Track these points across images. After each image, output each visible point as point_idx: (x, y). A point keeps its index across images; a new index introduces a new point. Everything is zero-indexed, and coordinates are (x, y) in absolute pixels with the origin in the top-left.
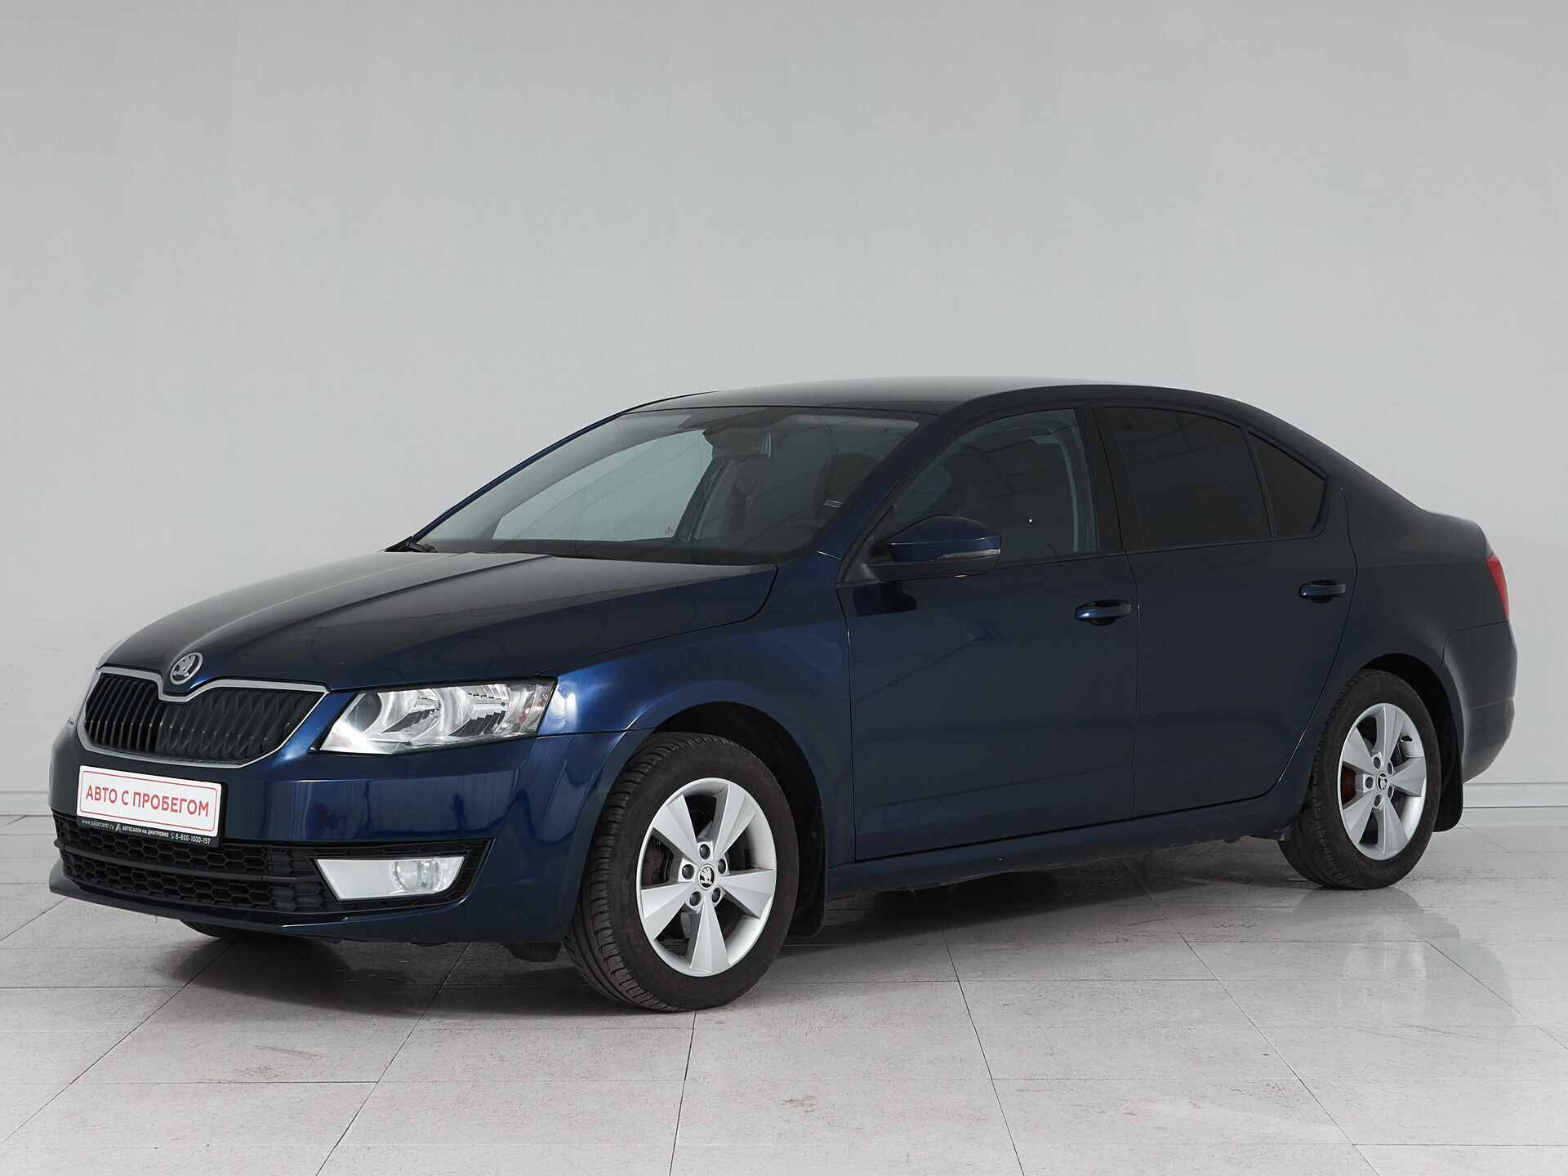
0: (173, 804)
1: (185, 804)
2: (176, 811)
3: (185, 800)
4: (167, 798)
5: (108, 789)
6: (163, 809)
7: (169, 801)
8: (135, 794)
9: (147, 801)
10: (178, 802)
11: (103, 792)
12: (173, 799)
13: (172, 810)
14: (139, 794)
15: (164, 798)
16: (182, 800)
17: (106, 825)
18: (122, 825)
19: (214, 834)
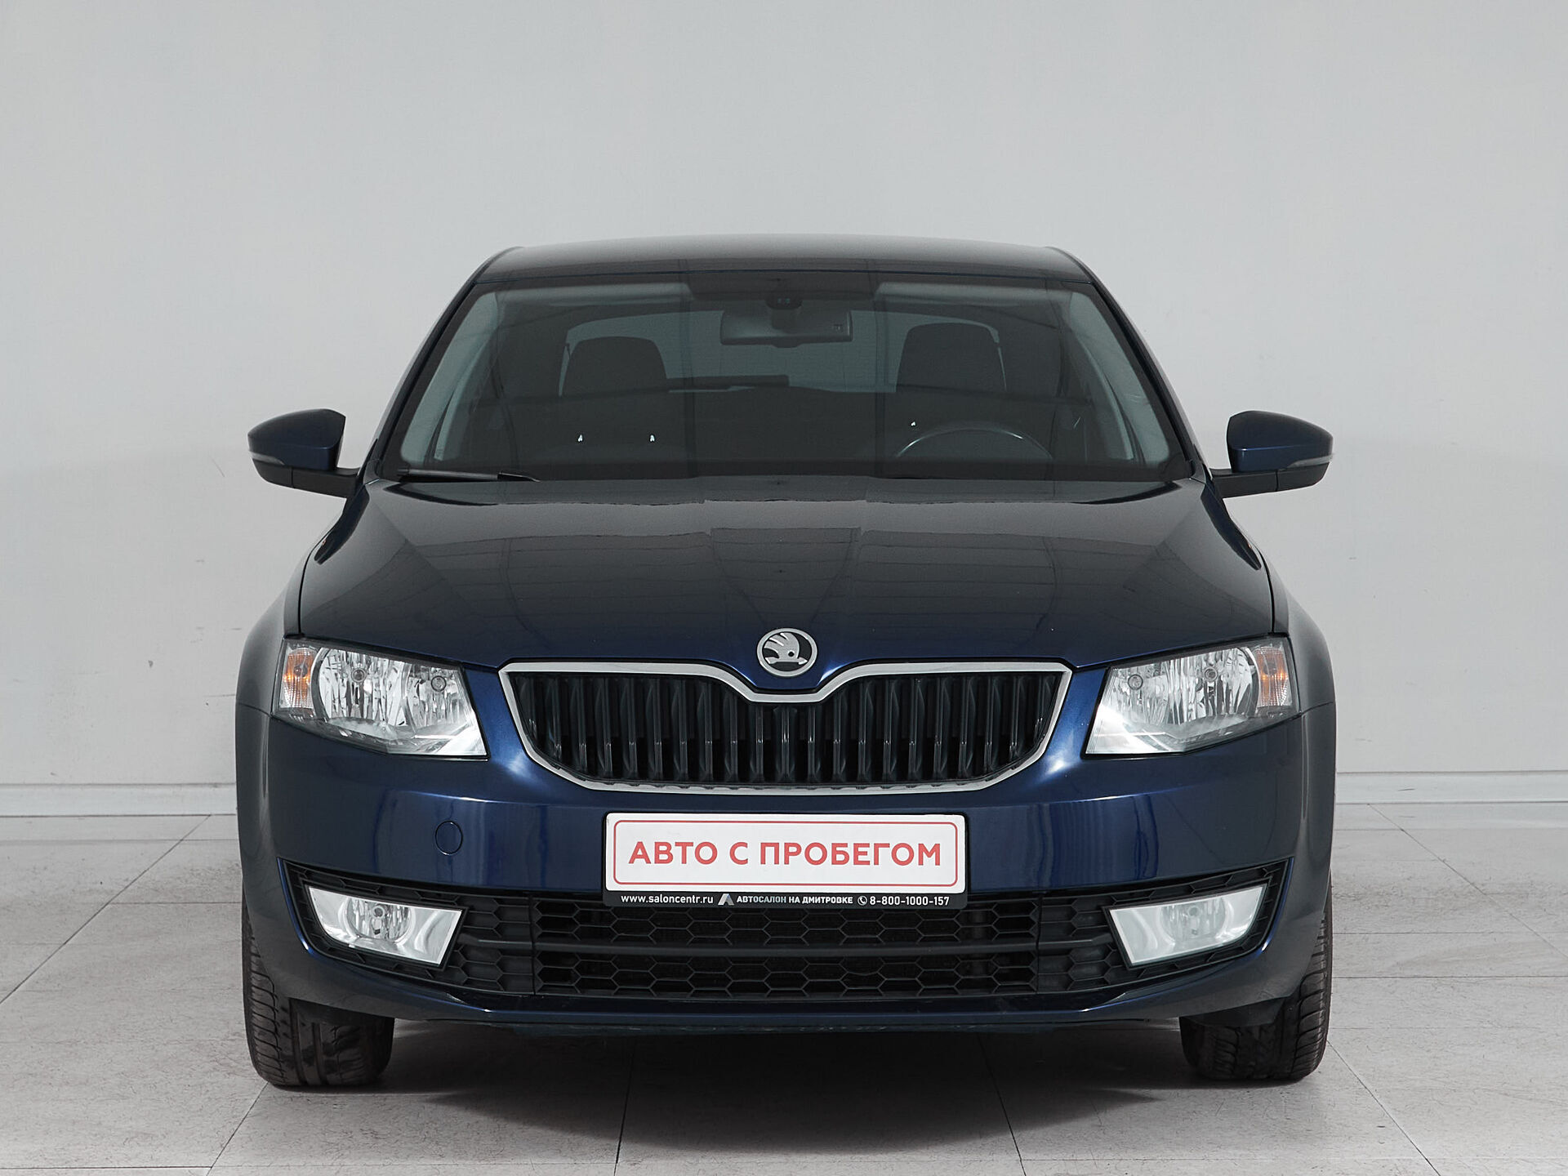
0: (857, 854)
1: (885, 851)
2: (868, 863)
3: (887, 845)
4: (844, 845)
5: (691, 844)
6: (835, 862)
8: (764, 846)
9: (795, 854)
10: (871, 851)
11: (677, 852)
12: (856, 846)
13: (857, 862)
14: (776, 845)
15: (834, 846)
16: (877, 846)
17: (693, 899)
18: (734, 895)
19: (960, 888)
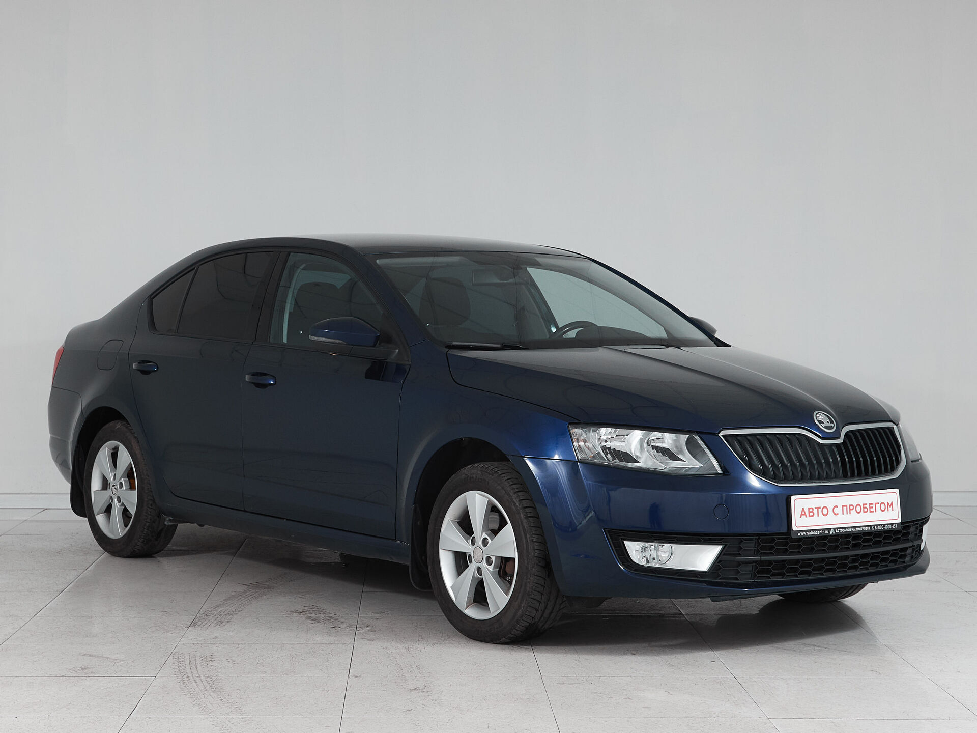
0: (870, 508)
1: (878, 506)
2: (873, 512)
3: (878, 503)
4: (866, 504)
5: (820, 508)
6: (864, 512)
7: (868, 506)
8: (843, 506)
9: (852, 509)
10: (874, 506)
11: (815, 511)
12: (870, 504)
13: (870, 512)
14: (846, 506)
15: (864, 505)
16: (876, 504)
17: (822, 532)
18: (835, 529)
19: (900, 520)
